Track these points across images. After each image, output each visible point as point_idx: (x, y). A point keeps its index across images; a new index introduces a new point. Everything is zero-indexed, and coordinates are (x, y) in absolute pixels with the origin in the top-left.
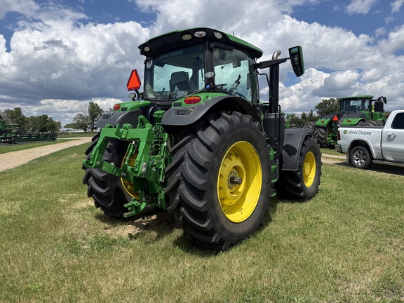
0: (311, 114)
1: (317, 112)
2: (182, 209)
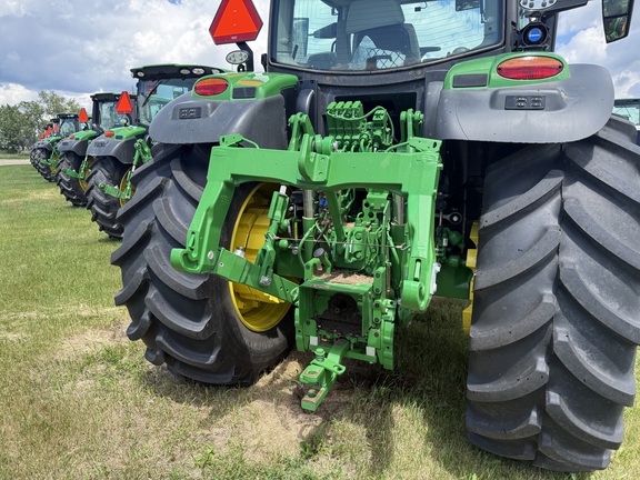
2: (554, 398)
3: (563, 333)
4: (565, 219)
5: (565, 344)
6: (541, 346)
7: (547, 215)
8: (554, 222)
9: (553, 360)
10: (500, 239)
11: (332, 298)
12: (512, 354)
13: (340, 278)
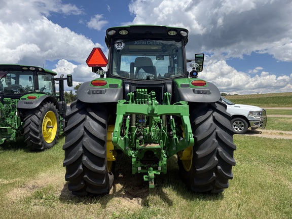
0: (71, 93)
1: (76, 92)
2: (219, 167)
3: (220, 149)
4: (215, 120)
5: (221, 152)
6: (215, 154)
7: (210, 120)
8: (212, 122)
9: (218, 157)
10: (200, 127)
11: (145, 152)
12: (208, 157)
13: (148, 145)
